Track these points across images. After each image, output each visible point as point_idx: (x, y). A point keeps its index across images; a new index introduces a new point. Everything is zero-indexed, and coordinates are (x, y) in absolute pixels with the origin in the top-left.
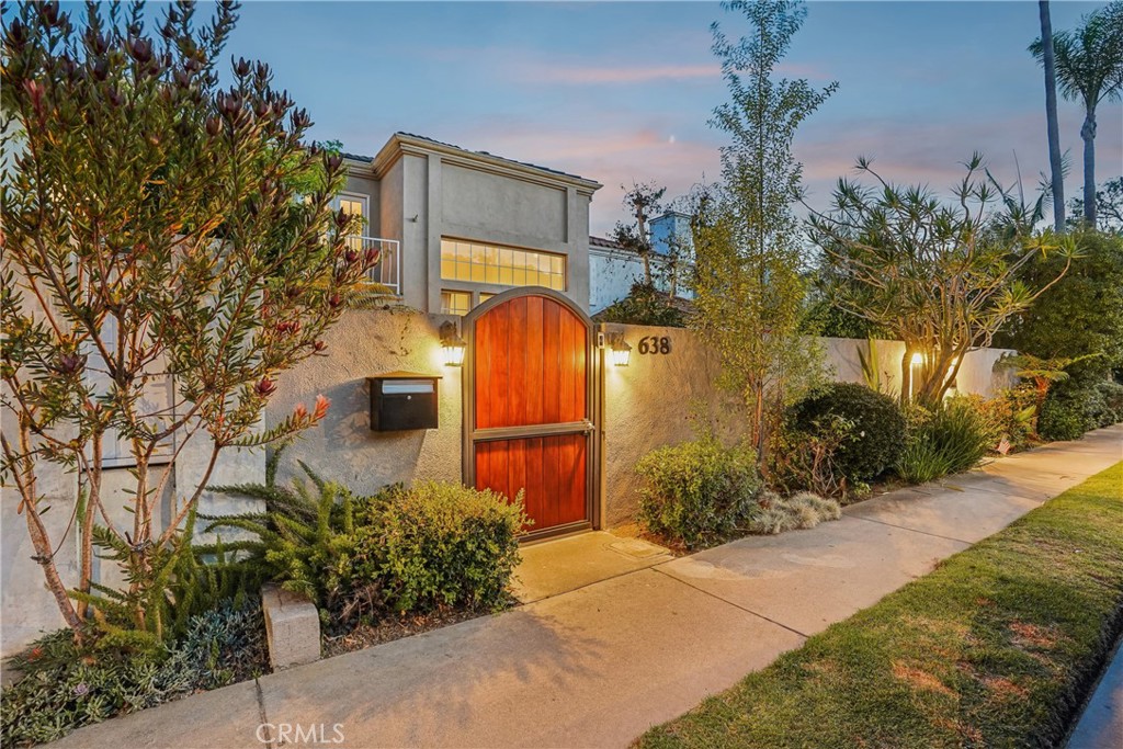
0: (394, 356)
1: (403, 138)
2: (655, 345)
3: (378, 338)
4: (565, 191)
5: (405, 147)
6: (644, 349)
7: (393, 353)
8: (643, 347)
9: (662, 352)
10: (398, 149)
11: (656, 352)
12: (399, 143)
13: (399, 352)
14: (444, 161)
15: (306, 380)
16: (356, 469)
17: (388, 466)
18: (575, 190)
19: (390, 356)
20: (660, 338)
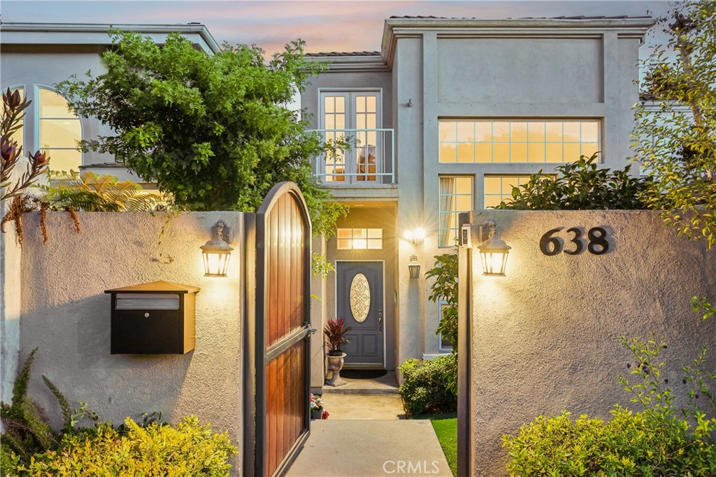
0: (156, 263)
1: (395, 22)
2: (576, 240)
3: (139, 244)
4: (600, 38)
5: (397, 31)
6: (551, 247)
7: (154, 260)
8: (549, 244)
9: (592, 251)
10: (392, 35)
11: (578, 252)
12: (391, 28)
13: (162, 259)
14: (440, 37)
15: (61, 290)
16: (111, 391)
17: (146, 390)
18: (615, 35)
19: (150, 263)
20: (588, 229)
